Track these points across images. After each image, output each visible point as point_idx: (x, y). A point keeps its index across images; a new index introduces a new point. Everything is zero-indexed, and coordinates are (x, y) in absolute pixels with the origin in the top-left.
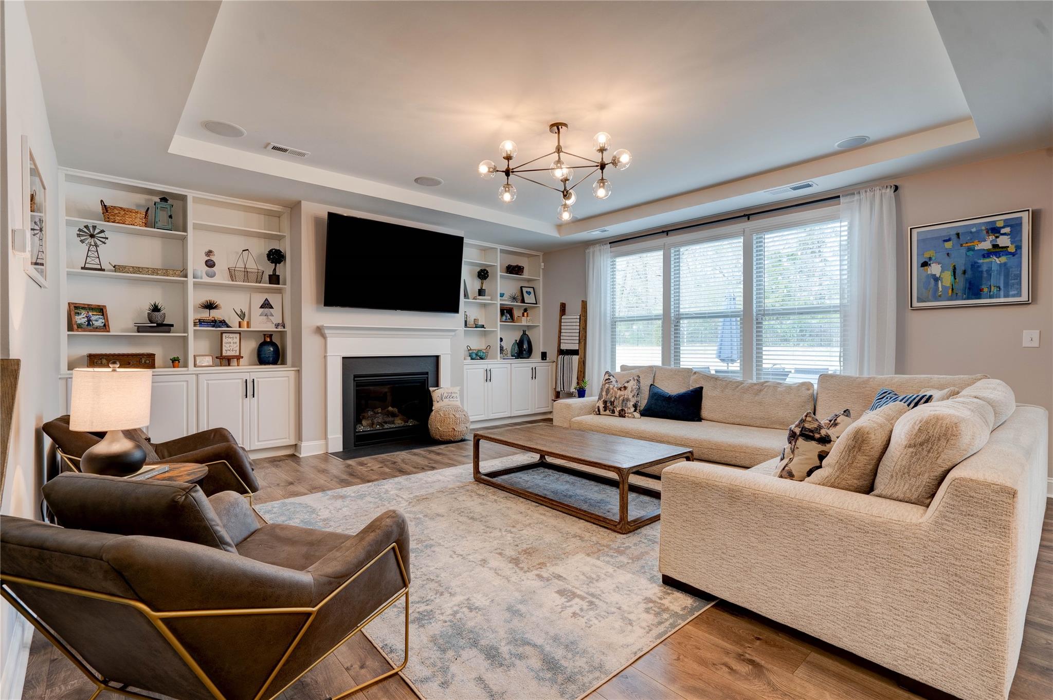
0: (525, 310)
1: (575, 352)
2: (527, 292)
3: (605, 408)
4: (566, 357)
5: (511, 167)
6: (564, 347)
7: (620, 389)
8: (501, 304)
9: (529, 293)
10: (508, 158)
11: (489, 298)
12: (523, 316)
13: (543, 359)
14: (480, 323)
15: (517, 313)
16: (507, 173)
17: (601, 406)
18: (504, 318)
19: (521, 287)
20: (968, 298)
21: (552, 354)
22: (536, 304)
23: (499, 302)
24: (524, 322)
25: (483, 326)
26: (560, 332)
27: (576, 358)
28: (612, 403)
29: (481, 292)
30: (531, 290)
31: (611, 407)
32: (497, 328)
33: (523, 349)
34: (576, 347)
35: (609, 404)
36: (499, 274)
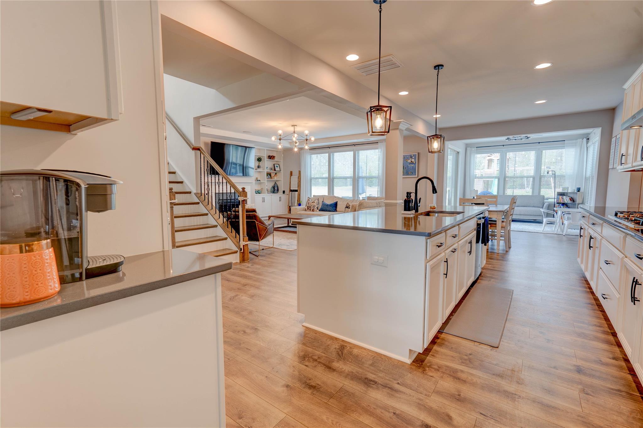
0: (276, 174)
1: (296, 191)
2: (276, 166)
3: (308, 209)
4: (293, 192)
5: (281, 138)
6: (292, 189)
7: (312, 203)
8: (267, 172)
9: (277, 167)
10: (280, 135)
11: (262, 169)
12: (275, 176)
13: (283, 193)
14: (259, 179)
15: (273, 175)
16: (280, 140)
17: (307, 208)
18: (268, 177)
19: (274, 164)
20: (406, 175)
21: (287, 191)
22: (280, 171)
23: (266, 171)
24: (276, 178)
25: (260, 181)
26: (290, 183)
27: (296, 193)
28: (310, 207)
29: (259, 167)
30: (278, 165)
31: (310, 208)
32: (265, 181)
33: (275, 189)
34: (297, 189)
35: (309, 208)
36: (266, 159)
